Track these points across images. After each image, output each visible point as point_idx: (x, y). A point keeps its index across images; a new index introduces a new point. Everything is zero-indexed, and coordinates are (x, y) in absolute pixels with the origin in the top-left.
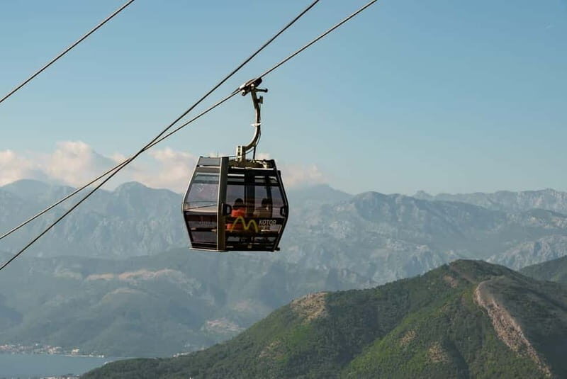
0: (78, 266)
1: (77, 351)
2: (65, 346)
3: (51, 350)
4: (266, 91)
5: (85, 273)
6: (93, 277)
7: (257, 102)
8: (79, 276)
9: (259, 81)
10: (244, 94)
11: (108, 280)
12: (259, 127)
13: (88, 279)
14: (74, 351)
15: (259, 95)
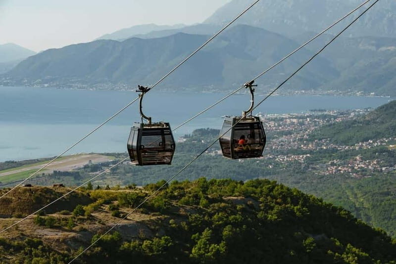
0: (373, 42)
1: (373, 93)
2: (366, 91)
3: (358, 93)
4: (257, 86)
5: (378, 46)
6: (383, 49)
7: (252, 91)
8: (374, 48)
9: (253, 82)
10: (246, 88)
11: (392, 50)
12: (253, 102)
13: (380, 50)
14: (372, 93)
15: (253, 88)
